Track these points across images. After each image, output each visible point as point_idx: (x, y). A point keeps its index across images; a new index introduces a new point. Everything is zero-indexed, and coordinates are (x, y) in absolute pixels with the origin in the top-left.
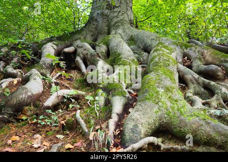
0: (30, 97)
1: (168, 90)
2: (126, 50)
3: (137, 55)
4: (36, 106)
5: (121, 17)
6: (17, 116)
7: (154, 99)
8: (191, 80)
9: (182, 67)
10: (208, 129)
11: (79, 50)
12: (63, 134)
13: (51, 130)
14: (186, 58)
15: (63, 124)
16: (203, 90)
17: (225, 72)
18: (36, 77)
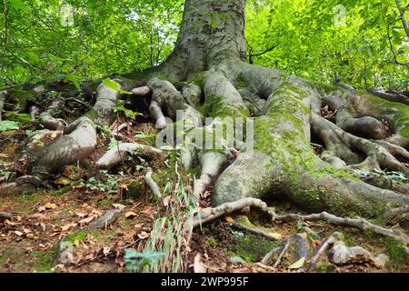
0: (75, 151)
1: (287, 135)
2: (230, 93)
3: (248, 103)
4: (84, 166)
5: (226, 47)
6: (54, 179)
7: (264, 148)
8: (331, 138)
9: (317, 118)
10: (346, 191)
11: (156, 92)
12: (124, 203)
13: (106, 198)
14: (327, 107)
15: (124, 189)
16: (349, 152)
17: (387, 128)
18: (86, 124)
